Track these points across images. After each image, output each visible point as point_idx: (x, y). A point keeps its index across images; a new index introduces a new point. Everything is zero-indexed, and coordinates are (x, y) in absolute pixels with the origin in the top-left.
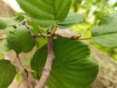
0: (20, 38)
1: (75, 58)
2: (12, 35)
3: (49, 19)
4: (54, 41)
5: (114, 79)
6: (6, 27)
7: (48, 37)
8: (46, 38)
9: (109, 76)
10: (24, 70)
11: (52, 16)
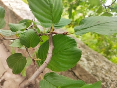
0: (29, 37)
1: (66, 47)
2: (23, 35)
3: (50, 22)
4: (53, 37)
5: (106, 76)
6: (17, 31)
7: (49, 35)
8: (48, 36)
9: (103, 73)
10: (32, 60)
11: (51, 21)
